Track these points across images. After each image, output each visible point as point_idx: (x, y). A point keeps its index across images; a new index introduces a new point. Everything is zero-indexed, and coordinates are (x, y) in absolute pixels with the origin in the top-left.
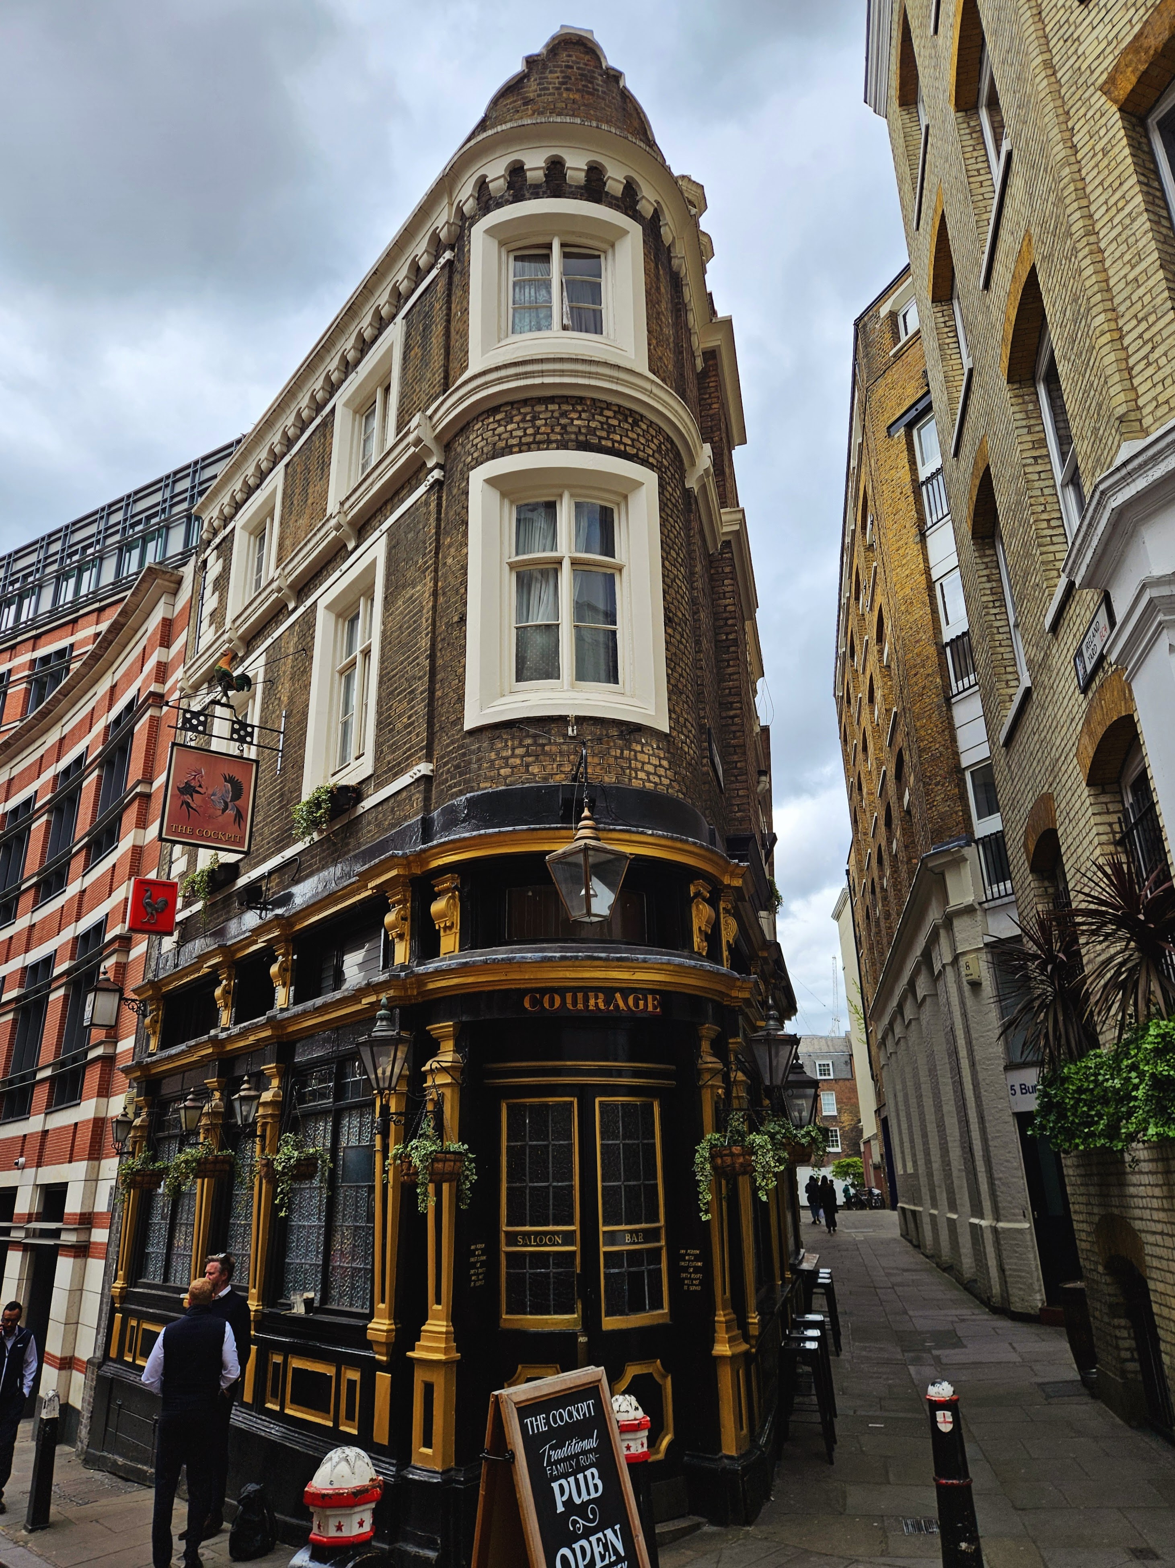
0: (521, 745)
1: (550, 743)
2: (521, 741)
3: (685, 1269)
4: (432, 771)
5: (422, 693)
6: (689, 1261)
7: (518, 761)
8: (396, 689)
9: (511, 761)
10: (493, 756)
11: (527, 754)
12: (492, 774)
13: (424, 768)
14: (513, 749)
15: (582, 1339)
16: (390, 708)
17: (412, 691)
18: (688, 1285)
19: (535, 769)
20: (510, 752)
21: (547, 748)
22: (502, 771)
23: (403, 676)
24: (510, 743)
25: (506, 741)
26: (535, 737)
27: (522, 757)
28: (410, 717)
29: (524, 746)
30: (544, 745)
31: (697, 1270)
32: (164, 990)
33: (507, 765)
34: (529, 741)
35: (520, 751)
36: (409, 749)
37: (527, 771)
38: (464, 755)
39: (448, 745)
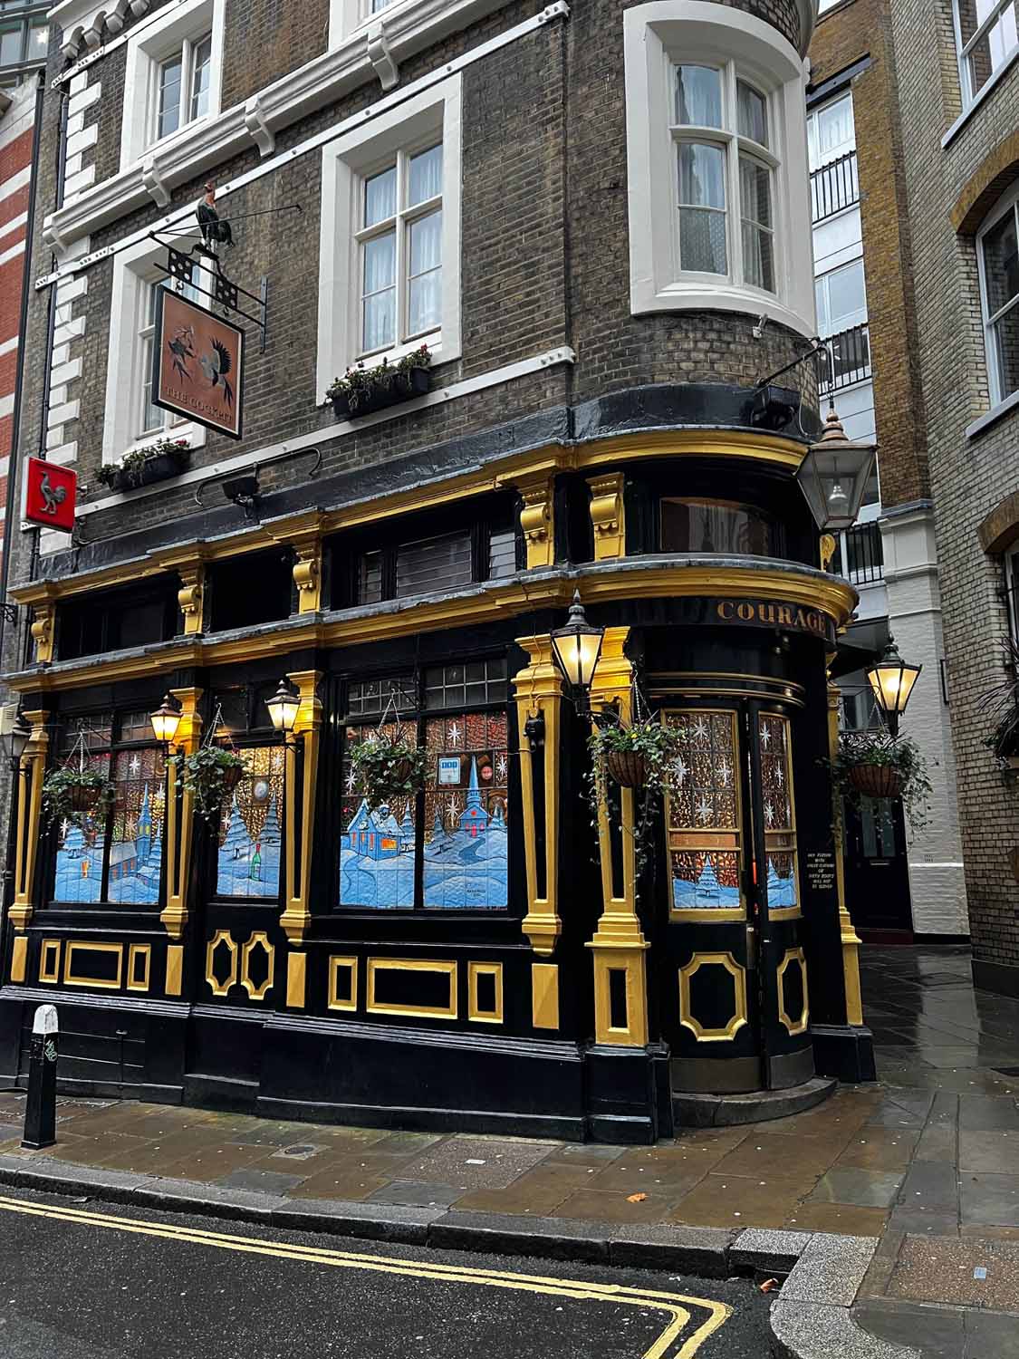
0: (704, 339)
1: (735, 342)
2: (704, 334)
3: (815, 871)
4: (574, 358)
5: (550, 267)
6: (819, 863)
7: (702, 356)
8: (498, 260)
9: (694, 355)
10: (670, 346)
11: (712, 350)
12: (671, 366)
13: (563, 353)
14: (696, 342)
15: (750, 929)
16: (488, 282)
17: (533, 264)
18: (818, 884)
19: (720, 367)
20: (692, 345)
21: (732, 346)
22: (683, 365)
23: (511, 245)
24: (691, 335)
25: (687, 331)
26: (719, 332)
27: (706, 352)
28: (528, 294)
29: (708, 341)
30: (729, 343)
31: (827, 871)
32: (65, 593)
33: (689, 359)
34: (712, 336)
35: (704, 345)
36: (533, 330)
37: (712, 368)
38: (630, 341)
39: (599, 330)
